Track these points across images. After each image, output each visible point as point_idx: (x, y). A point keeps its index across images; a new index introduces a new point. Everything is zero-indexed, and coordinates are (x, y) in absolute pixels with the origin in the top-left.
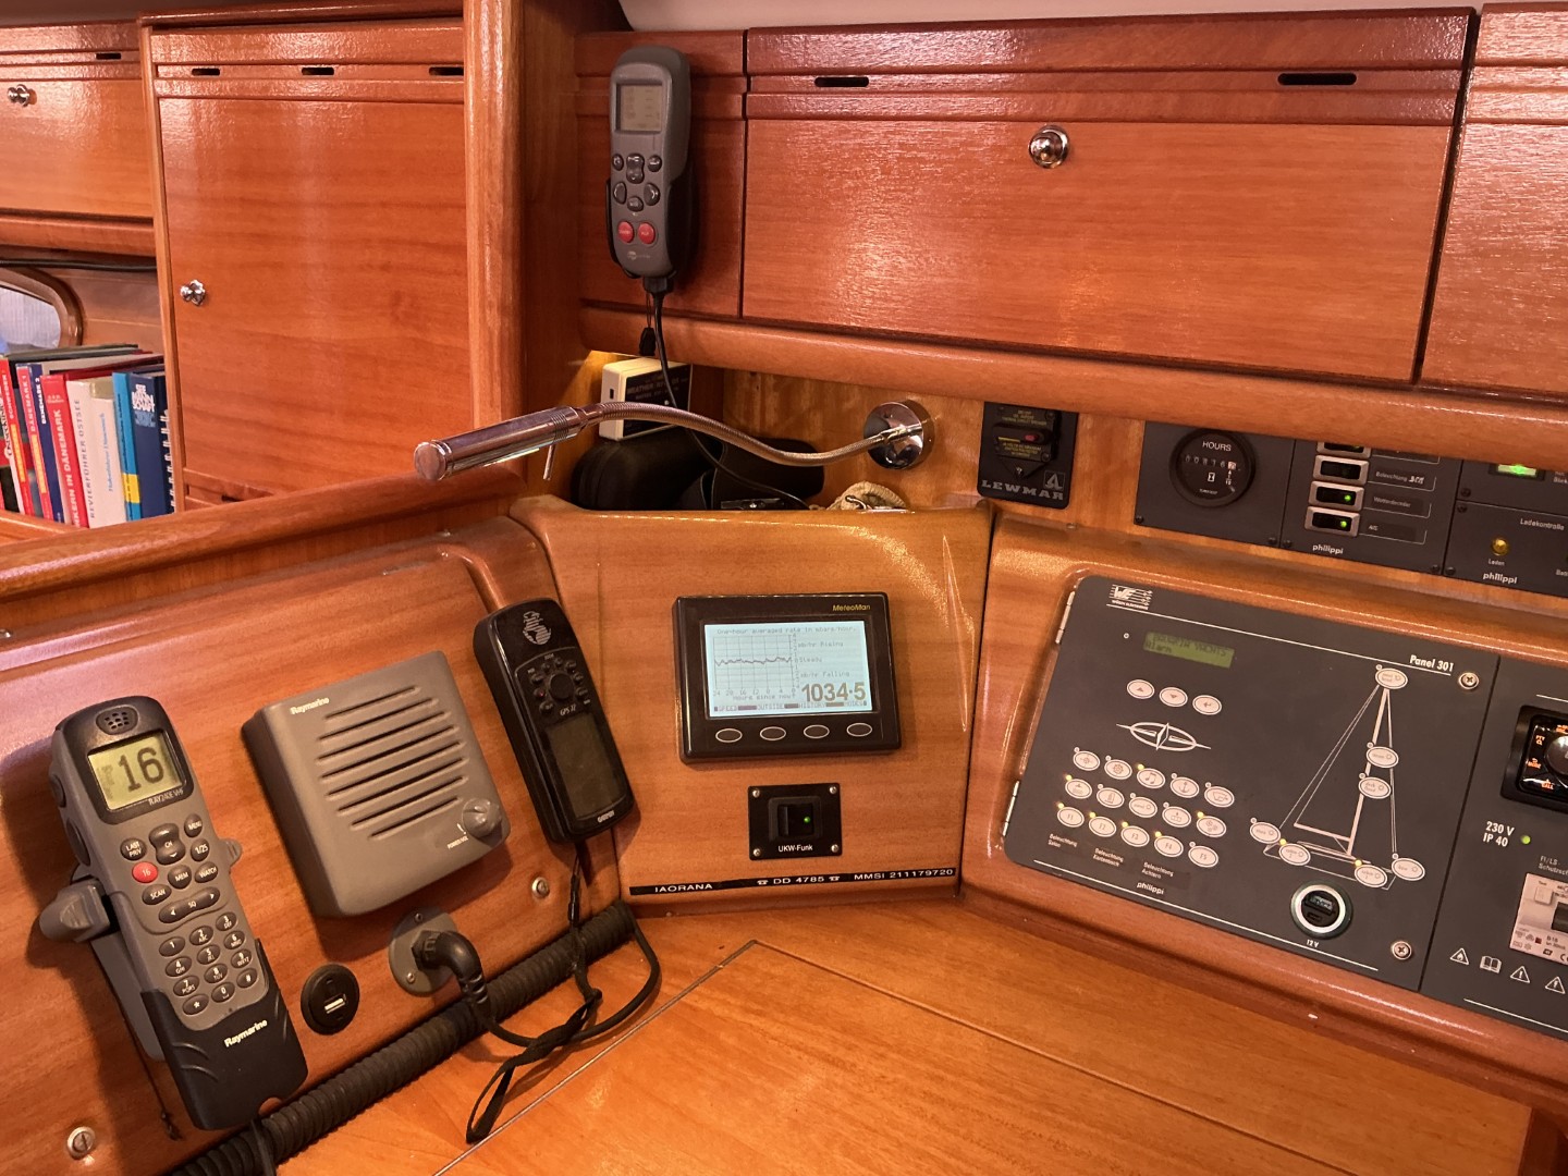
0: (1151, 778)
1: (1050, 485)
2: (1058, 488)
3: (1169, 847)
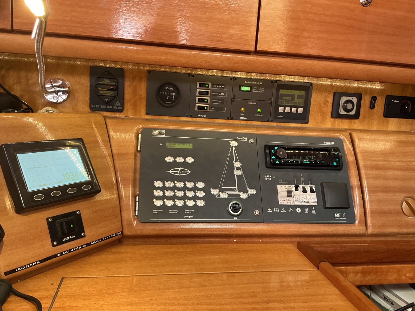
0: (180, 185)
1: (117, 104)
2: (120, 105)
3: (190, 203)
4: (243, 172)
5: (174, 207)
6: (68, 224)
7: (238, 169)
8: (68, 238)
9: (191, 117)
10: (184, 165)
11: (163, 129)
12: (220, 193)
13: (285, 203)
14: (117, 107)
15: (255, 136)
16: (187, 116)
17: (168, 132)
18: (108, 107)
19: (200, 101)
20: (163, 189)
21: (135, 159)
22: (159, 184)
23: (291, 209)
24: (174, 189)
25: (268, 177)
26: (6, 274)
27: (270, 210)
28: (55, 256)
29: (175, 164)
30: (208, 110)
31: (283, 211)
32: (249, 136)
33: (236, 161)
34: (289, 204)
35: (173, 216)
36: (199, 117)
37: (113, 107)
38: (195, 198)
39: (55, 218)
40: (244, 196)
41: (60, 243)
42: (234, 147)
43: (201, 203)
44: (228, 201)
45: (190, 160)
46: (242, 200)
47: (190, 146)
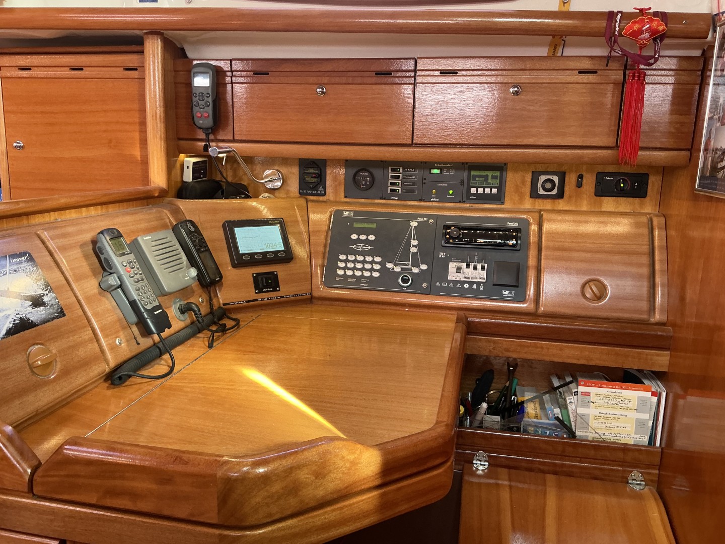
0: (360, 258)
1: (320, 190)
2: (322, 190)
3: (367, 274)
4: (419, 249)
5: (354, 276)
6: (267, 280)
7: (414, 246)
8: (266, 290)
9: (385, 199)
10: (367, 241)
11: (352, 211)
12: (394, 267)
13: (454, 279)
14: (321, 191)
15: (436, 218)
16: (381, 199)
17: (356, 213)
18: (313, 192)
19: (392, 184)
20: (346, 261)
21: (327, 236)
22: (343, 257)
23: (459, 284)
24: (355, 261)
25: (442, 255)
26: (224, 304)
27: (438, 284)
28: (257, 300)
29: (358, 241)
30: (400, 192)
31: (451, 285)
32: (429, 217)
33: (414, 239)
34: (458, 279)
35: (351, 283)
36: (392, 199)
37: (317, 192)
38: (371, 270)
39: (258, 274)
40: (415, 270)
41: (261, 292)
42: (413, 227)
43: (376, 274)
44: (399, 273)
45: (372, 238)
46: (413, 274)
47: (374, 226)
